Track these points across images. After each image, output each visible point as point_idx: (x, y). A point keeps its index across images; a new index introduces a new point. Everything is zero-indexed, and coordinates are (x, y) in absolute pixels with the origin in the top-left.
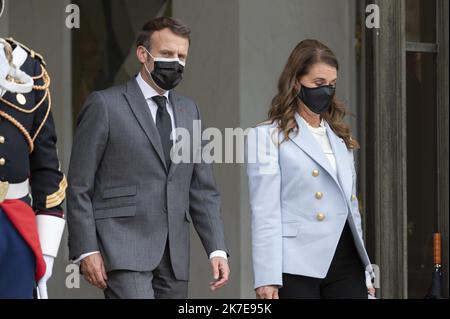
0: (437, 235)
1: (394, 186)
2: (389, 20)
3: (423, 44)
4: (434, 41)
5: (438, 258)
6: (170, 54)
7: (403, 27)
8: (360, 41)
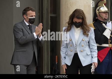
0: (57, 56)
1: (47, 46)
2: (46, 9)
3: (54, 15)
4: (56, 14)
5: (57, 61)
6: (32, 16)
7: (49, 11)
8: (40, 14)
